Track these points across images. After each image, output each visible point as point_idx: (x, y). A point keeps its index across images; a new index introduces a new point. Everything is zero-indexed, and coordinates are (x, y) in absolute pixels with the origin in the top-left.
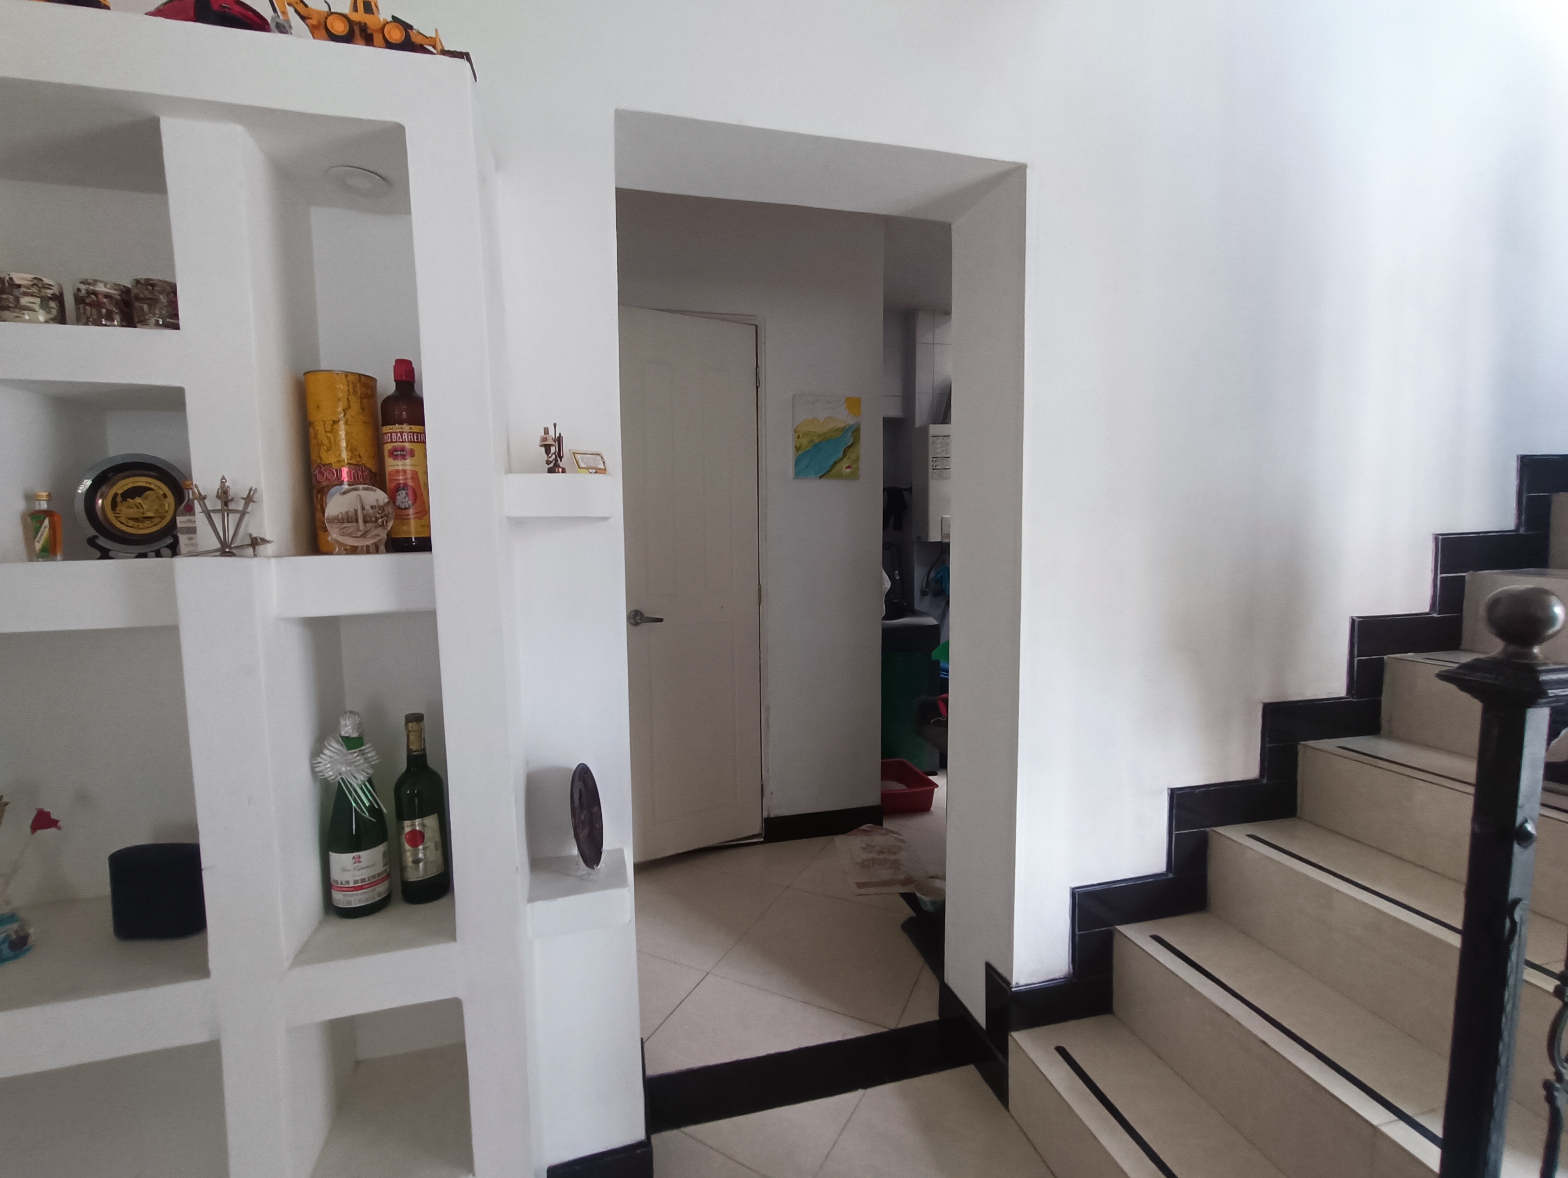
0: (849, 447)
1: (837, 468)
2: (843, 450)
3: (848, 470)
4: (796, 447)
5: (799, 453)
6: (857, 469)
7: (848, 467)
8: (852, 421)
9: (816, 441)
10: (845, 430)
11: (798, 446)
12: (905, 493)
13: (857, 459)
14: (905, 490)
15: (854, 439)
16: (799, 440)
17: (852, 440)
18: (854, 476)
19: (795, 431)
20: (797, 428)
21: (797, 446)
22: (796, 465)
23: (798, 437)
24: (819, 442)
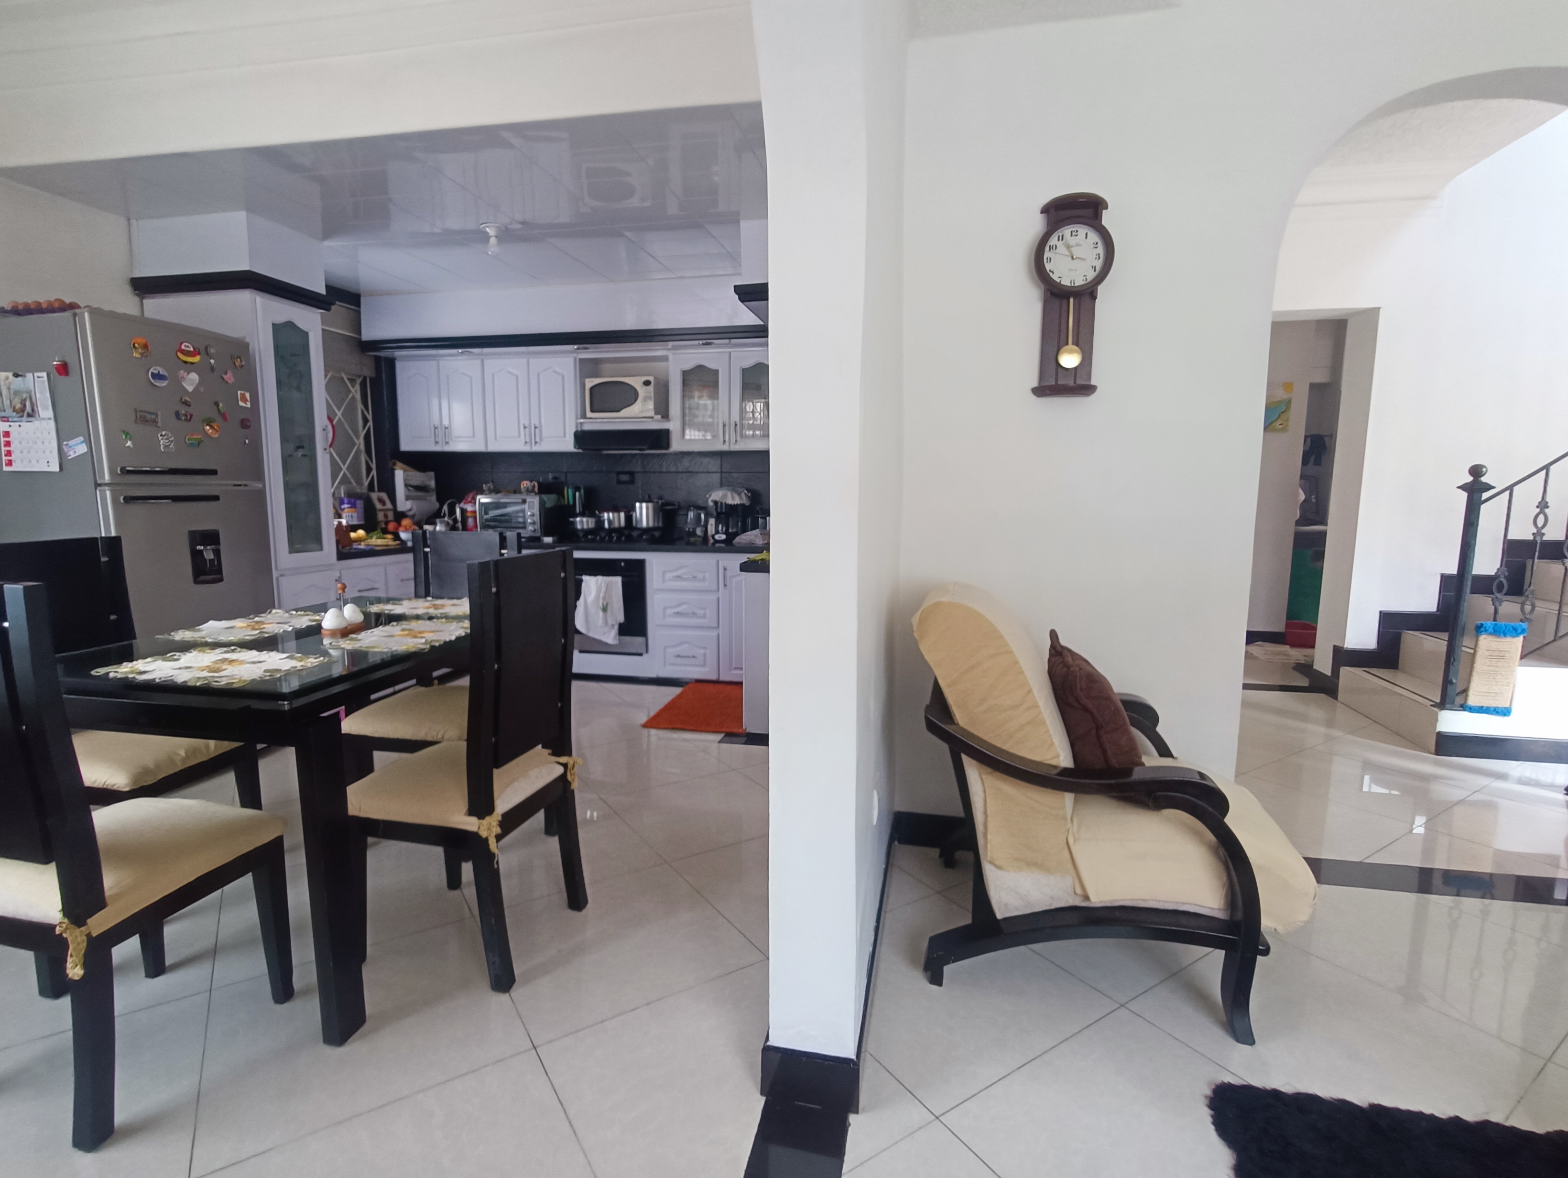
0: (1283, 412)
1: (1274, 424)
2: (1278, 414)
3: (1281, 426)
6: (1287, 426)
7: (1281, 424)
8: (1285, 396)
10: (1280, 402)
12: (1326, 439)
13: (1287, 420)
14: (1326, 436)
15: (1287, 408)
17: (1284, 408)
18: (1284, 430)
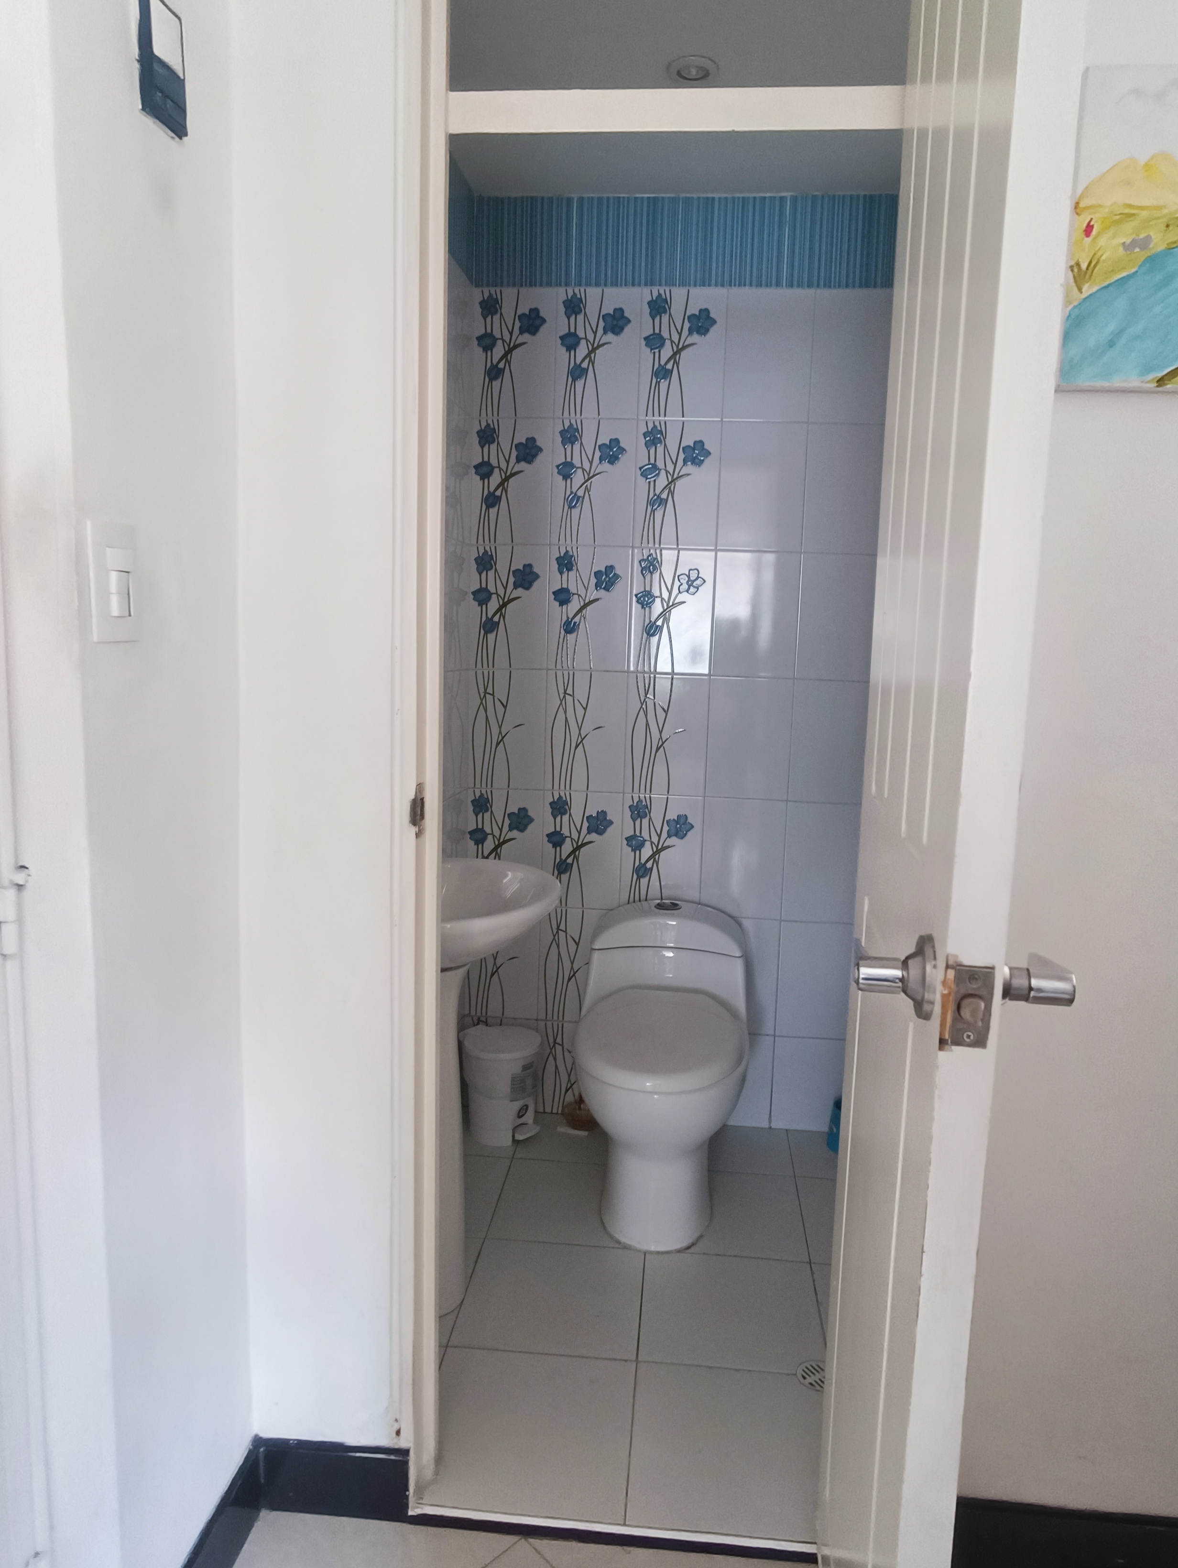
4: (1075, 267)
5: (1088, 289)
9: (1159, 243)
11: (1084, 266)
16: (1088, 240)
19: (1077, 205)
20: (1081, 197)
21: (1078, 264)
22: (1067, 337)
23: (1089, 230)
24: (1170, 249)
